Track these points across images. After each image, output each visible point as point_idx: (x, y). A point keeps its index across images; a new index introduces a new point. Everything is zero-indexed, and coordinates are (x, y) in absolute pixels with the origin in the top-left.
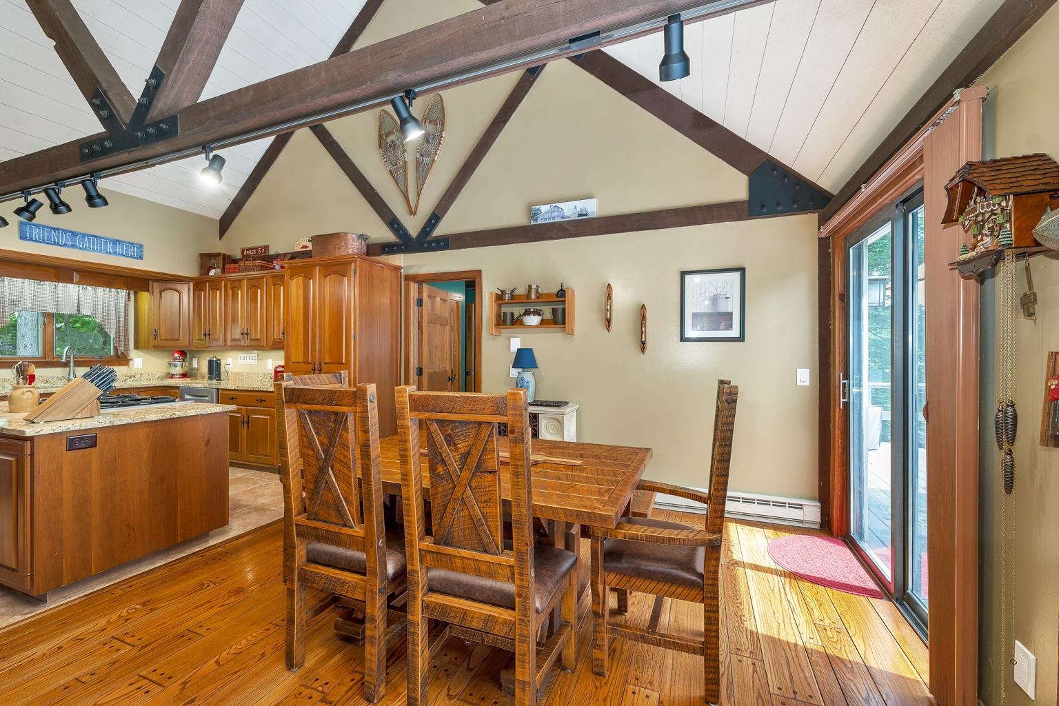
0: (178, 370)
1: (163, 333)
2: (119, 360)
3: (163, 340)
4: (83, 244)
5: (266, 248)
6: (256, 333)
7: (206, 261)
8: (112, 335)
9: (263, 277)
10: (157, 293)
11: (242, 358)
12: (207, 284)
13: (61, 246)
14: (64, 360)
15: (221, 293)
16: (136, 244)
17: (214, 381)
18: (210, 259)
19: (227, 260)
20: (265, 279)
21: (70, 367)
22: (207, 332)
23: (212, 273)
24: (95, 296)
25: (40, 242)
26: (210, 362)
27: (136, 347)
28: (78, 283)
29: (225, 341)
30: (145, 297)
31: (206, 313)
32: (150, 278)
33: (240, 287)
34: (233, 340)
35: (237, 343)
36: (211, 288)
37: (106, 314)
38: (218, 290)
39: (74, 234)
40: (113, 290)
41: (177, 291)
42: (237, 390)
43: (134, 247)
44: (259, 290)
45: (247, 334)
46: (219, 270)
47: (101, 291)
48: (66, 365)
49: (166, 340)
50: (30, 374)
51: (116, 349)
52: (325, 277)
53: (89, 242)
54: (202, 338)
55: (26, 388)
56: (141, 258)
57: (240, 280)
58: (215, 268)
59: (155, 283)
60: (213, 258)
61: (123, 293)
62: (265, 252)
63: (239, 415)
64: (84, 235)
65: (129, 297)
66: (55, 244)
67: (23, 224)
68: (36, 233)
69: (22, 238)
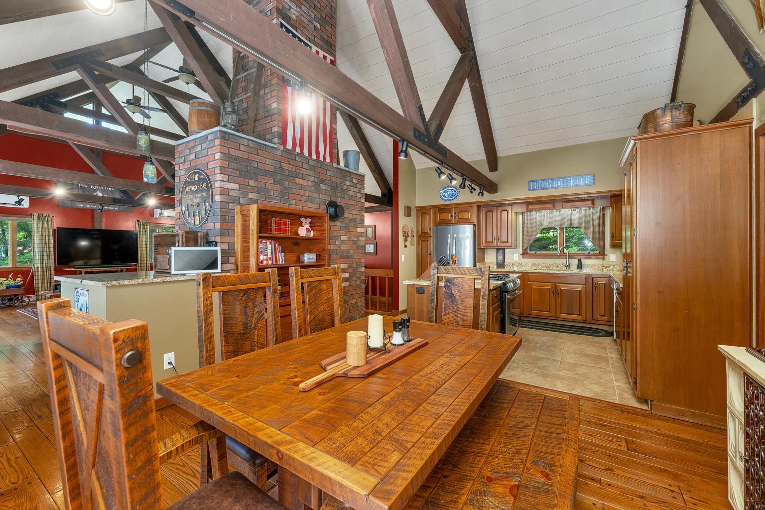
1: (617, 235)
2: (599, 255)
3: (617, 241)
4: (557, 185)
10: (614, 206)
13: (547, 189)
16: (589, 175)
21: (567, 259)
24: (580, 214)
25: (537, 190)
37: (587, 225)
39: (552, 180)
40: (591, 209)
43: (587, 177)
47: (584, 210)
53: (561, 183)
56: (593, 184)
59: (612, 199)
61: (598, 210)
64: (558, 179)
66: (544, 189)
67: (529, 182)
68: (535, 185)
69: (530, 190)
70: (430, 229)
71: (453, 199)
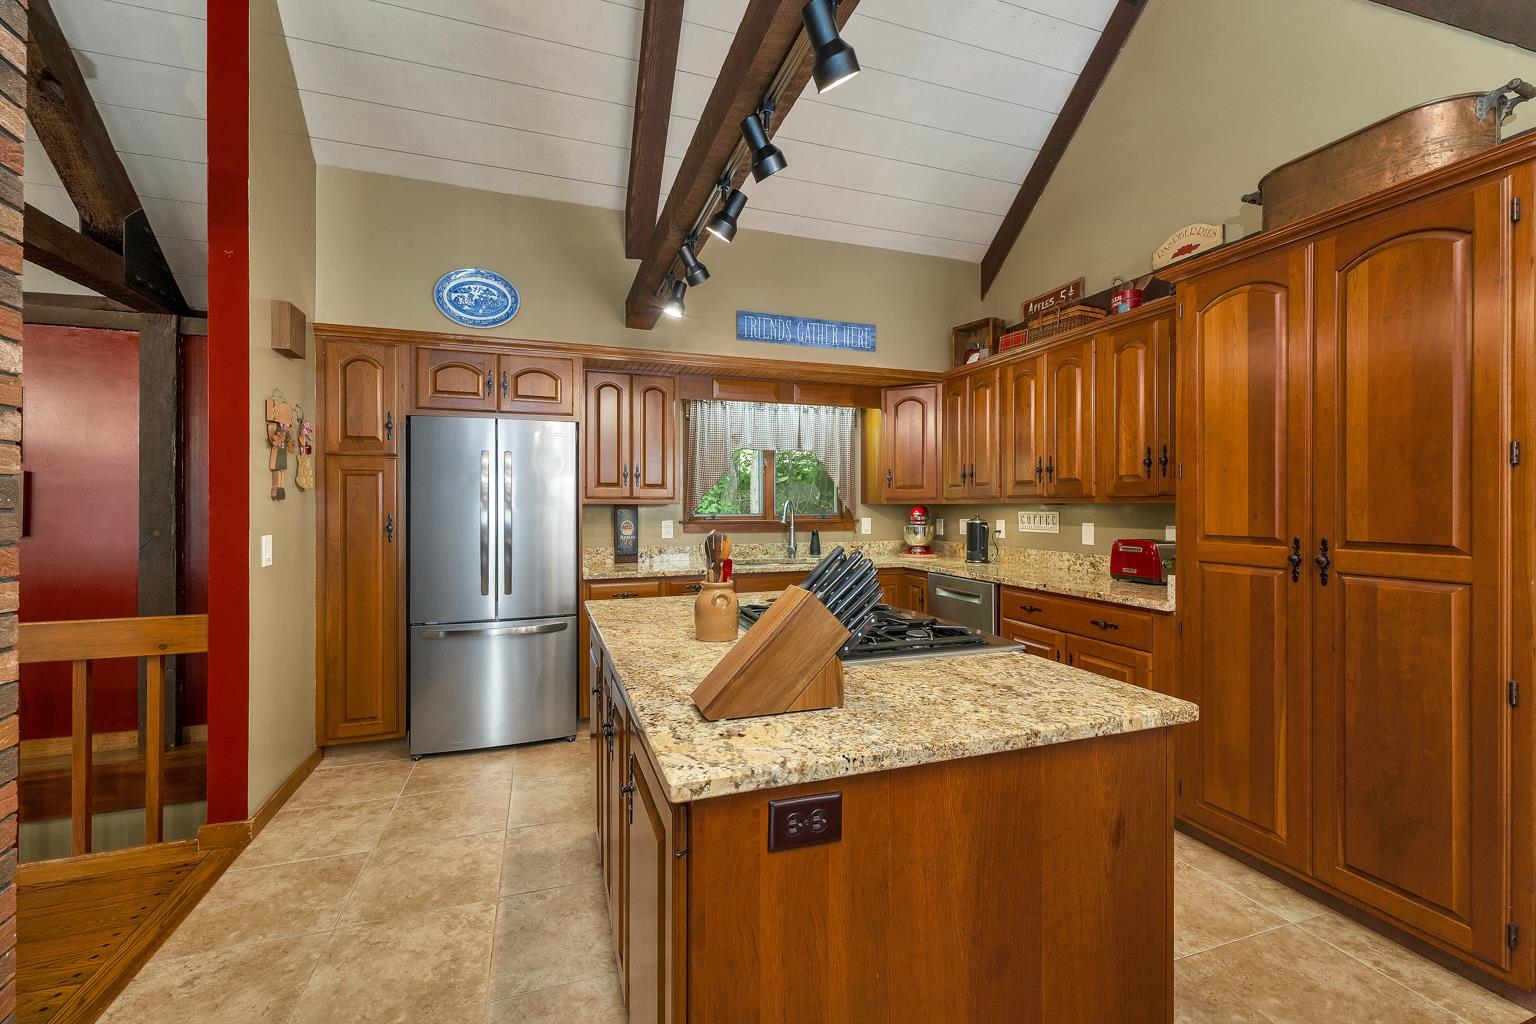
0: (917, 539)
1: (900, 478)
2: (844, 520)
3: (899, 488)
4: (804, 336)
5: (1078, 285)
6: (1071, 466)
7: (964, 337)
8: (837, 484)
9: (1088, 339)
10: (891, 410)
11: (1025, 520)
12: (968, 380)
13: (781, 342)
14: (783, 521)
15: (993, 394)
16: (867, 326)
17: (977, 565)
18: (969, 336)
19: (999, 330)
20: (1093, 342)
21: (790, 530)
22: (967, 472)
23: (974, 358)
24: (817, 421)
25: (757, 339)
26: (971, 527)
27: (864, 501)
28: (800, 402)
29: (1000, 487)
30: (875, 415)
31: (965, 435)
32: (883, 382)
33: (1034, 373)
34: (1018, 483)
35: (1028, 490)
36: (975, 388)
37: (830, 449)
38: (986, 386)
39: (794, 321)
40: (838, 410)
41: (919, 402)
42: (1043, 592)
43: (864, 331)
44: (1078, 371)
45: (1050, 470)
46: (985, 352)
47: (824, 411)
48: (786, 528)
49: (904, 487)
50: (725, 559)
51: (840, 503)
52: (1346, 268)
53: (811, 332)
54: (959, 482)
55: (718, 588)
56: (873, 348)
57: (1034, 359)
58: (977, 351)
59: (889, 393)
60: (972, 334)
61: (849, 412)
62: (1076, 294)
63: (1048, 649)
64: (806, 321)
65: (856, 421)
66: (774, 340)
67: (740, 315)
68: (754, 327)
69: (740, 336)
70: (388, 427)
71: (495, 322)
